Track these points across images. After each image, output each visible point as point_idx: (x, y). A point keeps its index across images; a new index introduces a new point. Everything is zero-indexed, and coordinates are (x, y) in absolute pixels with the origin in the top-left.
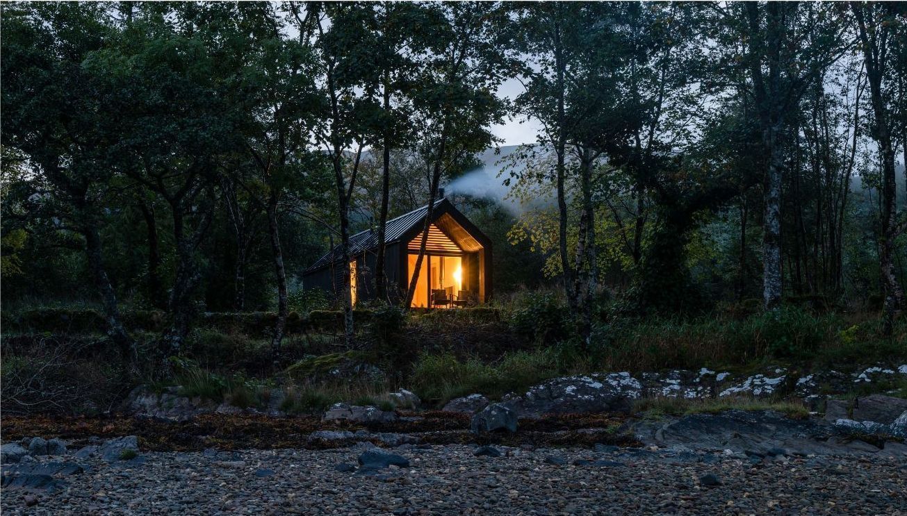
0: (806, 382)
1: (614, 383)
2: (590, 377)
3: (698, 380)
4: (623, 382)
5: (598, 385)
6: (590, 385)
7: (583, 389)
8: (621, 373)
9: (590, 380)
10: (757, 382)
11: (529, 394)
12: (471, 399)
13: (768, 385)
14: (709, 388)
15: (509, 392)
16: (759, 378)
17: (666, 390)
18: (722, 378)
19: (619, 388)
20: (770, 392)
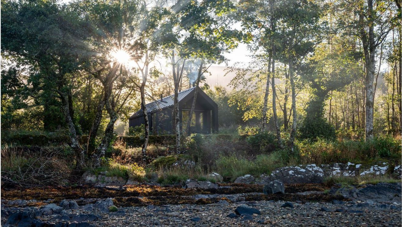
0: (398, 168)
1: (311, 169)
2: (299, 166)
3: (348, 168)
4: (314, 169)
5: (304, 170)
6: (300, 170)
7: (297, 172)
8: (312, 165)
9: (299, 168)
10: (376, 169)
11: (272, 174)
12: (246, 177)
13: (382, 170)
14: (354, 171)
15: (263, 173)
16: (376, 167)
17: (334, 172)
18: (359, 167)
19: (313, 172)
20: (384, 173)
